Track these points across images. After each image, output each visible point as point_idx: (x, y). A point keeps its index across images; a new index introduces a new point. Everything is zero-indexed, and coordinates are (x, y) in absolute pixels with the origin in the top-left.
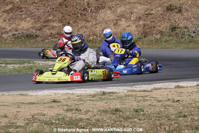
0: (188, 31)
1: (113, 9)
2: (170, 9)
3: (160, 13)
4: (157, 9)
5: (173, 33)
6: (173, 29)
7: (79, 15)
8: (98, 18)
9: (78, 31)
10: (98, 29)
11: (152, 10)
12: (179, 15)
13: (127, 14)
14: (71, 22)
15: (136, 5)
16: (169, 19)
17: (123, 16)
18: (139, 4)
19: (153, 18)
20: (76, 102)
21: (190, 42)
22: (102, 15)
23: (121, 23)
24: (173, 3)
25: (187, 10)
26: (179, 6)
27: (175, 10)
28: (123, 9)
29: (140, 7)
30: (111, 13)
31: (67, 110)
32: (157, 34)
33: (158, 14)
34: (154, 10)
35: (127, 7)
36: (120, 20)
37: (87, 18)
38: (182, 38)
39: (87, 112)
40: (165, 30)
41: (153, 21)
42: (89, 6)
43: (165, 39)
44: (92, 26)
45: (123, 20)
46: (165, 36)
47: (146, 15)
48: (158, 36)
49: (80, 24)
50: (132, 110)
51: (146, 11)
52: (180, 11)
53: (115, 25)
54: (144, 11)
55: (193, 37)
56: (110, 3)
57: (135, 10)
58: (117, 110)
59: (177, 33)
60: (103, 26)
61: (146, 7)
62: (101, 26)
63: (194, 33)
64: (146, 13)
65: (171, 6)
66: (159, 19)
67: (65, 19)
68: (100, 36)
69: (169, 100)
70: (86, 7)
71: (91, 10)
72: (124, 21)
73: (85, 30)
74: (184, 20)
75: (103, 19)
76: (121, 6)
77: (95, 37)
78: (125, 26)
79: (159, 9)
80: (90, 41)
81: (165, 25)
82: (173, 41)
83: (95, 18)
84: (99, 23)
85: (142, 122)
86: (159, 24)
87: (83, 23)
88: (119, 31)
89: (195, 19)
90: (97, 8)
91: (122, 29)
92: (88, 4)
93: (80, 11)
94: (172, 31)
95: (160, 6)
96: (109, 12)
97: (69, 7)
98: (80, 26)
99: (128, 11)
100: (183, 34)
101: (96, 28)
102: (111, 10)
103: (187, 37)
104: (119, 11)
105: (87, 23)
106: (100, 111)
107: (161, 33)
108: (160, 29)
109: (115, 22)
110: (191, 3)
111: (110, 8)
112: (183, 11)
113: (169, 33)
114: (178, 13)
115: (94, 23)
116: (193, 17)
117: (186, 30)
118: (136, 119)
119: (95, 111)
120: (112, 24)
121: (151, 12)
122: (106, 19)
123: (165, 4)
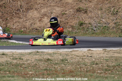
0: (92, 26)
1: (38, 10)
2: (79, 10)
3: (72, 13)
4: (70, 11)
5: (81, 27)
6: (81, 24)
7: (14, 14)
8: (28, 16)
9: (13, 25)
10: (27, 24)
11: (66, 11)
12: (85, 15)
13: (48, 14)
14: (8, 18)
15: (55, 7)
16: (78, 18)
17: (45, 15)
18: (57, 7)
19: (67, 17)
20: (18, 55)
21: (93, 34)
22: (31, 14)
23: (44, 20)
24: (81, 6)
25: (91, 11)
26: (85, 8)
27: (83, 11)
28: (45, 10)
29: (58, 9)
30: (37, 13)
31: (13, 59)
32: (69, 28)
33: (70, 14)
34: (68, 11)
35: (49, 9)
36: (43, 17)
37: (20, 16)
38: (87, 31)
39: (27, 60)
40: (75, 25)
41: (67, 19)
42: (22, 7)
43: (75, 31)
44: (23, 21)
45: (46, 17)
46: (75, 29)
47: (62, 15)
48: (70, 29)
49: (15, 20)
50: (59, 60)
51: (62, 12)
52: (86, 12)
53: (39, 21)
54: (60, 11)
55: (95, 30)
56: (37, 6)
57: (54, 11)
58: (48, 60)
59: (83, 27)
60: (31, 22)
61: (62, 9)
62: (30, 22)
63: (96, 27)
64: (62, 13)
65: (79, 8)
66: (71, 18)
67: (4, 16)
68: (29, 29)
69: (84, 56)
70: (20, 8)
71: (23, 10)
72: (46, 19)
73: (18, 24)
74: (88, 18)
75: (31, 17)
76: (44, 8)
77: (25, 29)
78: (47, 22)
79: (71, 10)
80: (22, 31)
81: (75, 22)
82: (81, 33)
83: (26, 16)
84: (29, 20)
85: (67, 66)
86: (71, 21)
87: (17, 19)
88: (43, 25)
89: (96, 18)
90: (27, 9)
91: (44, 24)
92: (21, 6)
93: (15, 11)
94: (80, 26)
95: (72, 8)
96: (35, 12)
97: (7, 8)
98: (14, 21)
99: (49, 11)
100: (88, 28)
101: (26, 23)
102: (37, 10)
103: (90, 30)
104: (43, 11)
105: (20, 19)
106: (36, 60)
107: (72, 27)
108: (72, 24)
109: (40, 19)
110: (94, 7)
111: (36, 9)
112: (88, 12)
113: (78, 27)
114: (84, 13)
115: (25, 19)
116: (95, 16)
117: (90, 25)
118: (62, 65)
119: (33, 60)
120: (38, 20)
121: (65, 13)
122: (33, 16)
123: (75, 7)
